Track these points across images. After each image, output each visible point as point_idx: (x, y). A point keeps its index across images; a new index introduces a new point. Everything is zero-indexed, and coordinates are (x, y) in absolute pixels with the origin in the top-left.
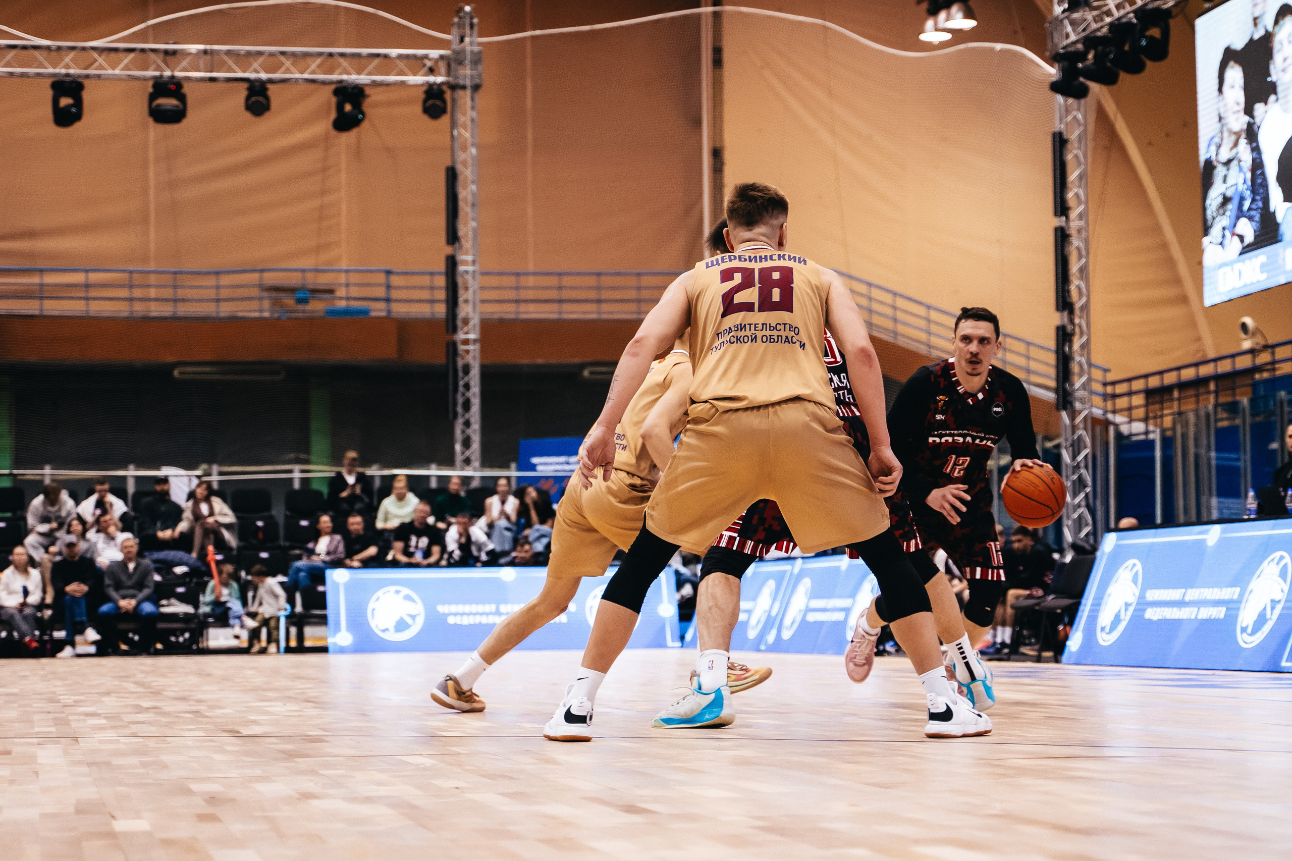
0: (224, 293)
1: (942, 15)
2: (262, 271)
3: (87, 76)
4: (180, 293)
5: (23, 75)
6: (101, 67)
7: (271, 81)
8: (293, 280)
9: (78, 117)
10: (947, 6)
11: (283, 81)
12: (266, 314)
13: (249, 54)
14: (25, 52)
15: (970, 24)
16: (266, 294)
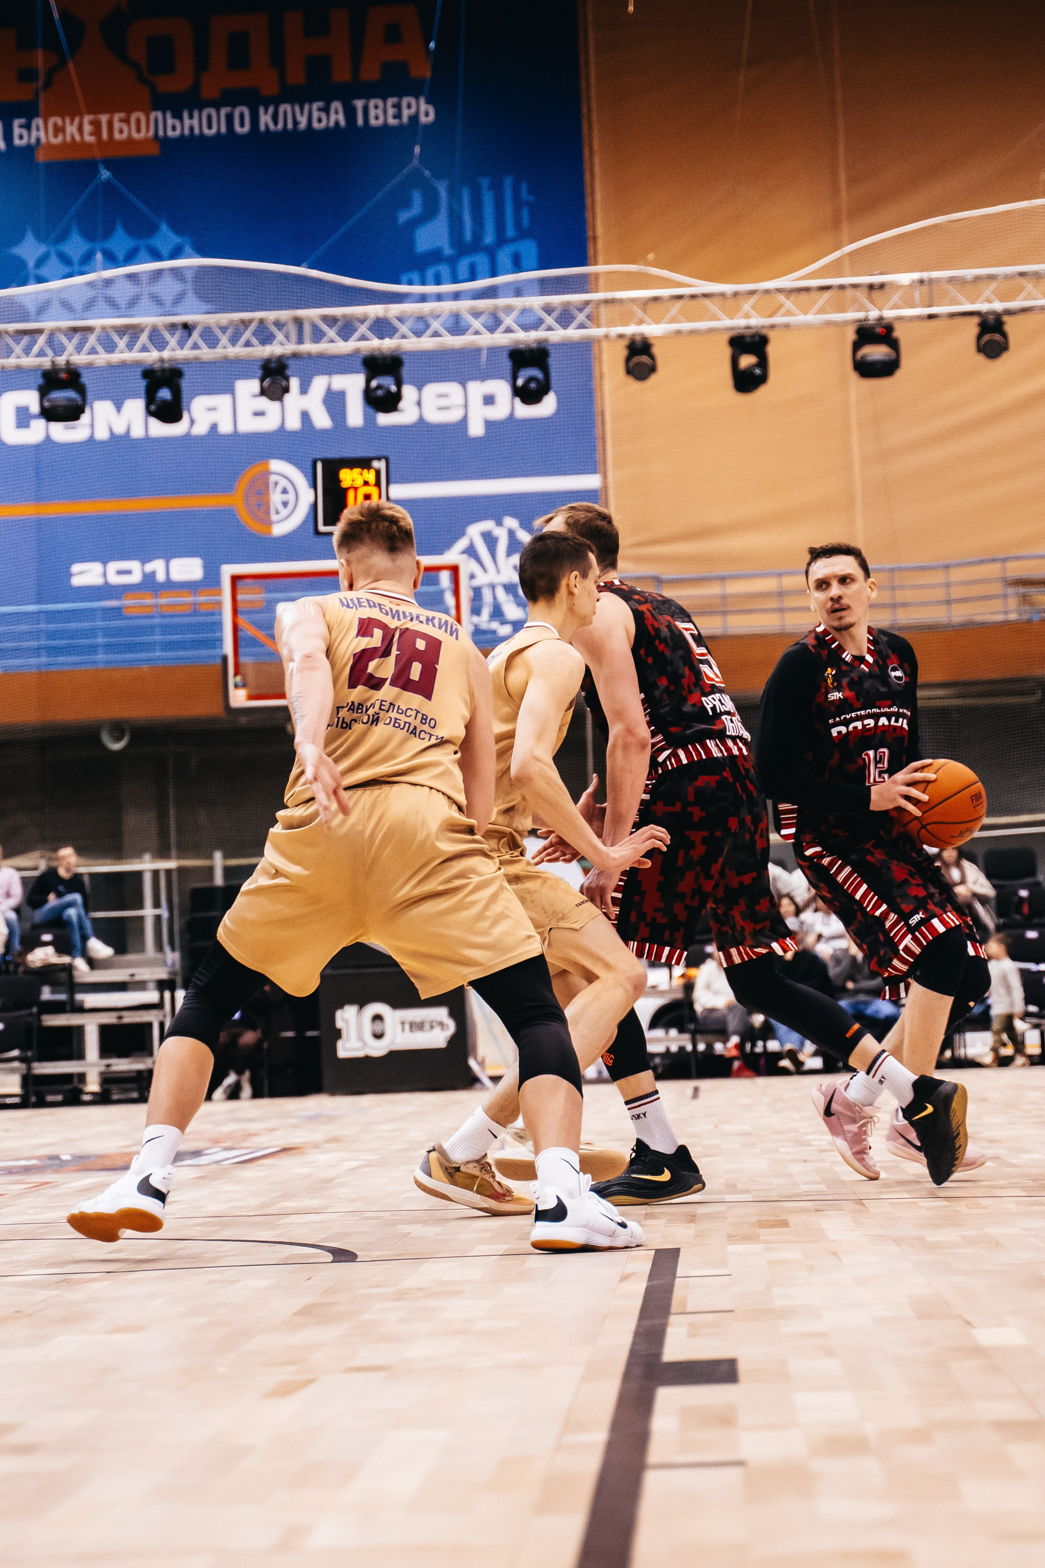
0: (956, 593)
2: (1004, 560)
3: (772, 327)
4: (901, 596)
5: (692, 332)
6: (789, 313)
7: (1009, 312)
9: (762, 379)
11: (1024, 310)
12: (1013, 617)
13: (977, 279)
14: (694, 303)
16: (1010, 590)
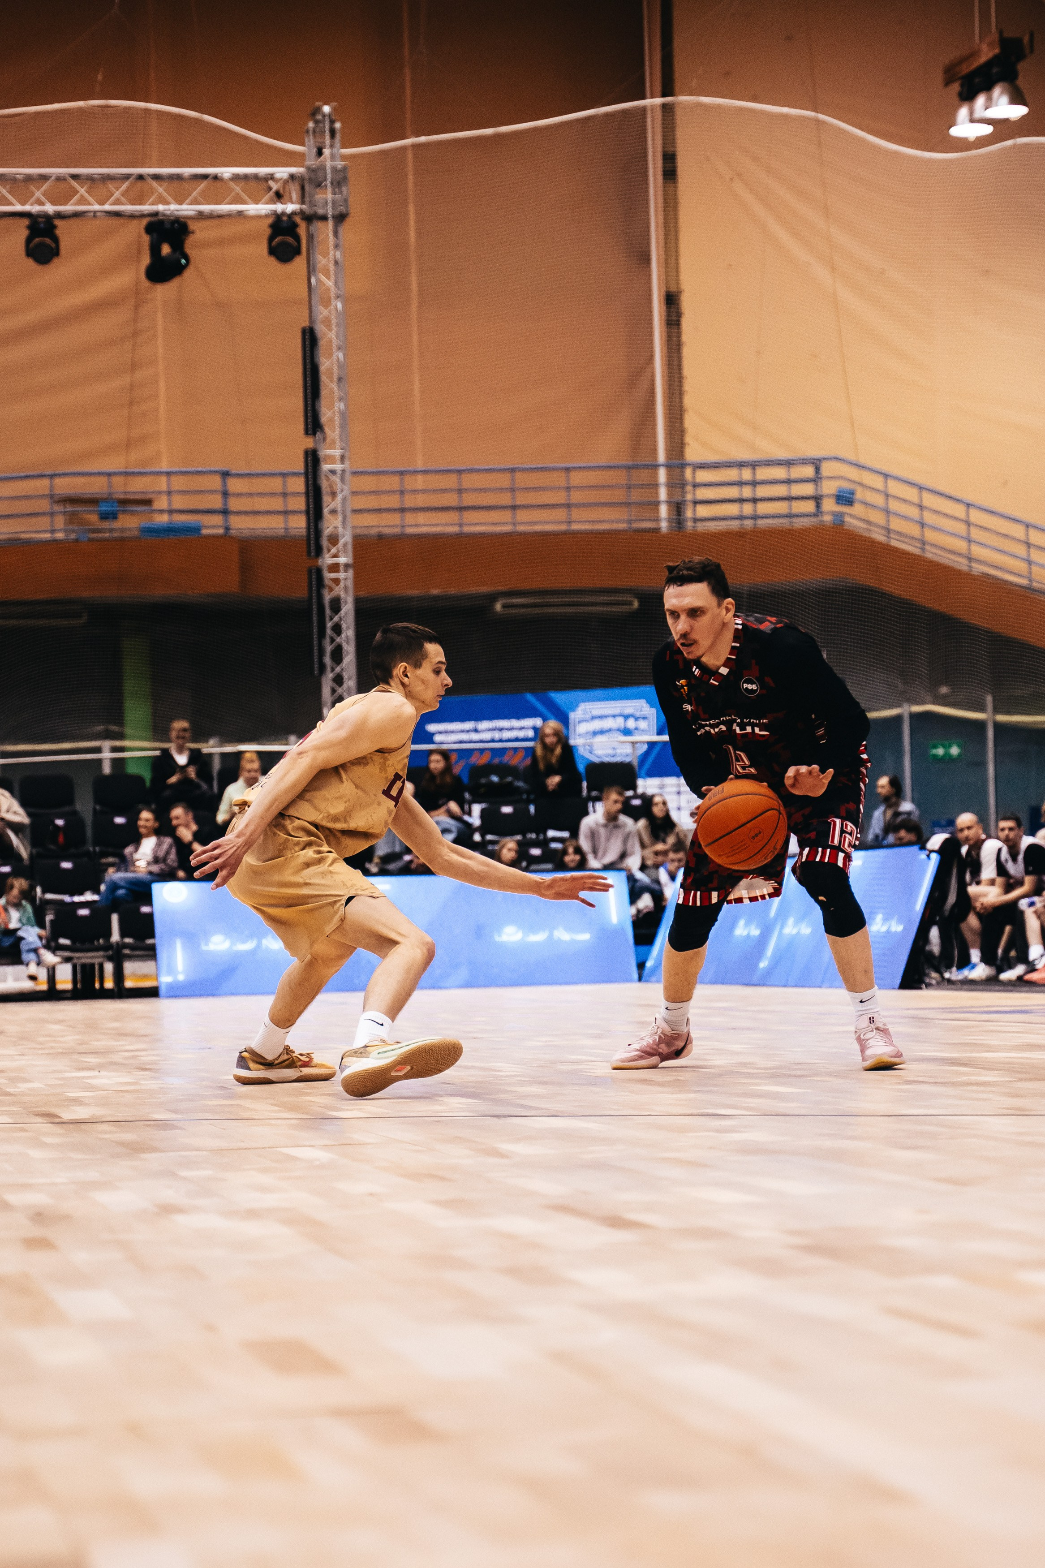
1: (981, 100)
2: (52, 476)
7: (60, 216)
8: (96, 487)
10: (988, 88)
11: (77, 215)
12: (60, 535)
13: (29, 179)
15: (1020, 111)
16: (58, 508)
